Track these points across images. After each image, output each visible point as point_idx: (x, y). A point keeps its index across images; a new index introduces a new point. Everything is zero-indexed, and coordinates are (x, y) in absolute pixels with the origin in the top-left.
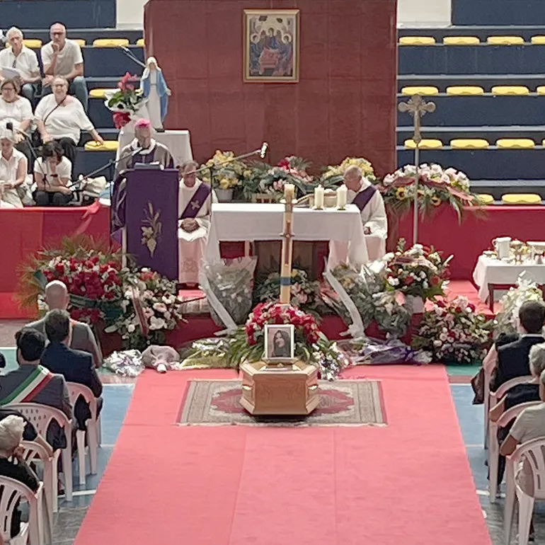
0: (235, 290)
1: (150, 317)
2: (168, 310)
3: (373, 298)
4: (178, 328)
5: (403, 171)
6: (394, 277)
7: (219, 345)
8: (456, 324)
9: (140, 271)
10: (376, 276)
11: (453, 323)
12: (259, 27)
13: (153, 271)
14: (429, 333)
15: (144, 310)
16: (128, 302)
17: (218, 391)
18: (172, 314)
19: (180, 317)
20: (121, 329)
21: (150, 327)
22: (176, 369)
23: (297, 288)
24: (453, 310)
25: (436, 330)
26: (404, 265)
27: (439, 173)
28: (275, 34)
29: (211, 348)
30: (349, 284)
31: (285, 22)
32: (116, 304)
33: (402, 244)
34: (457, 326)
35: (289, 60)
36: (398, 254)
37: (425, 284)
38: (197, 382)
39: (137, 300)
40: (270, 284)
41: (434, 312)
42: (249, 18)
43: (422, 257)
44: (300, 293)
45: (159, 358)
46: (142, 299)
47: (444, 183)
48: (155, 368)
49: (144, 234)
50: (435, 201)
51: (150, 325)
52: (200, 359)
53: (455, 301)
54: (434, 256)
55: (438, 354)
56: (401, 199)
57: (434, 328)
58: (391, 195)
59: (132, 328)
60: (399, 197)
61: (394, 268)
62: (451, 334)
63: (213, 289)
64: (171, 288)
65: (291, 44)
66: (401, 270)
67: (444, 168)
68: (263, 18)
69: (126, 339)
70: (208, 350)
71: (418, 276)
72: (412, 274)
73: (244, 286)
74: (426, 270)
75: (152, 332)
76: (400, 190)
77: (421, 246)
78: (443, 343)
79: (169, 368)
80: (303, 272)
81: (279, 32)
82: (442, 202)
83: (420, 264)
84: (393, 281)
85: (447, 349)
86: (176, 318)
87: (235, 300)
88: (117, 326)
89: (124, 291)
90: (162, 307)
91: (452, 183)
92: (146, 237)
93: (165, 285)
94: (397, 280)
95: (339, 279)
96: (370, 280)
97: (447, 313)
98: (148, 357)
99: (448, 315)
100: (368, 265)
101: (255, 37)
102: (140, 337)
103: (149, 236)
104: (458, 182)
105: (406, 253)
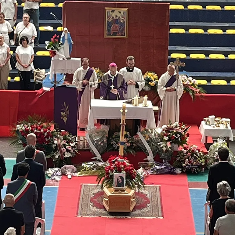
0: (100, 140)
1: (65, 152)
2: (72, 149)
3: (157, 145)
6: (167, 136)
7: (93, 166)
9: (60, 131)
10: (159, 135)
11: (190, 157)
12: (111, 15)
13: (66, 131)
15: (62, 149)
16: (55, 146)
17: (93, 192)
18: (74, 150)
19: (77, 152)
20: (52, 157)
22: (76, 176)
23: (126, 140)
24: (191, 151)
28: (118, 18)
31: (122, 13)
32: (51, 146)
34: (192, 158)
35: (124, 29)
36: (168, 126)
39: (59, 145)
41: (183, 152)
42: (107, 11)
44: (127, 142)
46: (61, 144)
48: (66, 176)
51: (65, 155)
52: (85, 172)
53: (191, 147)
54: (183, 127)
55: (184, 170)
59: (57, 157)
61: (167, 132)
62: (190, 162)
63: (91, 140)
64: (74, 139)
65: (124, 22)
66: (169, 133)
68: (113, 11)
69: (54, 161)
70: (89, 167)
71: (177, 136)
72: (174, 135)
73: (104, 139)
74: (180, 134)
75: (65, 158)
77: (178, 123)
79: (72, 176)
80: (129, 133)
81: (119, 17)
83: (178, 131)
84: (166, 138)
85: (188, 168)
86: (75, 152)
87: (100, 145)
89: (54, 140)
90: (70, 147)
92: (63, 116)
93: (71, 138)
96: (156, 137)
98: (64, 170)
99: (189, 153)
100: (156, 130)
101: (109, 19)
102: (60, 160)
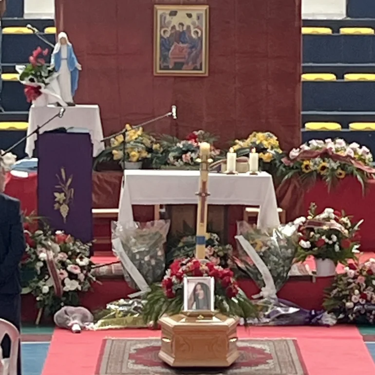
0: (148, 252)
1: (64, 279)
2: (82, 272)
4: (92, 290)
5: (309, 145)
6: (306, 240)
7: (133, 307)
8: (367, 287)
9: (54, 234)
10: (288, 239)
11: (364, 285)
12: (169, 22)
13: (66, 233)
14: (341, 295)
15: (58, 271)
16: (41, 264)
17: (135, 348)
18: (86, 276)
19: (94, 279)
20: (35, 290)
21: (65, 289)
22: (91, 329)
23: (210, 250)
24: (364, 273)
25: (347, 292)
26: (316, 228)
27: (344, 147)
28: (185, 28)
29: (125, 309)
30: (261, 248)
31: (194, 17)
32: (31, 266)
33: (313, 209)
34: (369, 288)
35: (199, 54)
36: (309, 217)
37: (337, 247)
38: (113, 340)
39: (51, 262)
40: (183, 247)
41: (345, 275)
42: (160, 13)
43: (333, 222)
44: (213, 255)
45: (74, 318)
46: (56, 260)
47: (348, 156)
48: (69, 329)
49: (56, 200)
50: (341, 174)
51: (64, 286)
52: (114, 320)
53: (366, 264)
54: (345, 220)
55: (350, 316)
56: (307, 172)
57: (346, 290)
58: (297, 168)
59: (46, 289)
60: (304, 170)
61: (305, 232)
62: (363, 296)
63: (127, 252)
64: (85, 250)
66: (312, 233)
67: (348, 143)
68: (173, 13)
69: (40, 301)
70: (122, 311)
71: (330, 239)
72: (324, 237)
73: (158, 249)
74: (337, 233)
75: (66, 294)
76: (305, 163)
77: (331, 210)
78: (355, 304)
79: (83, 328)
80: (215, 235)
82: (346, 175)
83: (332, 227)
84: (305, 244)
85: (359, 311)
86: (90, 280)
87: (149, 263)
88: (31, 287)
89: (38, 254)
90: (75, 268)
91: (357, 156)
92: (58, 202)
93: (79, 248)
94: (308, 243)
95: (252, 243)
96: (282, 243)
97: (358, 276)
98: (63, 318)
99: (360, 277)
100: (280, 229)
101: (165, 32)
102: (54, 298)
103: (61, 202)
104: (362, 155)
105: (317, 217)
